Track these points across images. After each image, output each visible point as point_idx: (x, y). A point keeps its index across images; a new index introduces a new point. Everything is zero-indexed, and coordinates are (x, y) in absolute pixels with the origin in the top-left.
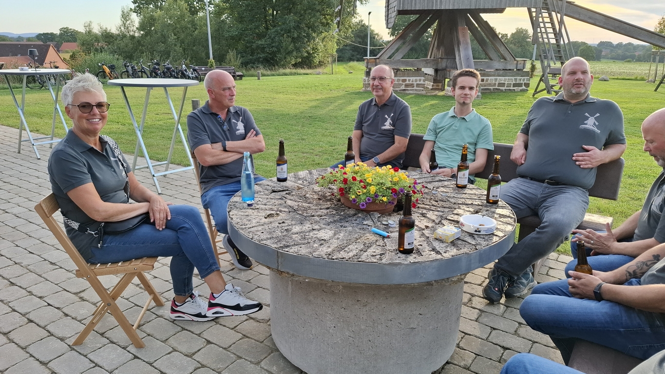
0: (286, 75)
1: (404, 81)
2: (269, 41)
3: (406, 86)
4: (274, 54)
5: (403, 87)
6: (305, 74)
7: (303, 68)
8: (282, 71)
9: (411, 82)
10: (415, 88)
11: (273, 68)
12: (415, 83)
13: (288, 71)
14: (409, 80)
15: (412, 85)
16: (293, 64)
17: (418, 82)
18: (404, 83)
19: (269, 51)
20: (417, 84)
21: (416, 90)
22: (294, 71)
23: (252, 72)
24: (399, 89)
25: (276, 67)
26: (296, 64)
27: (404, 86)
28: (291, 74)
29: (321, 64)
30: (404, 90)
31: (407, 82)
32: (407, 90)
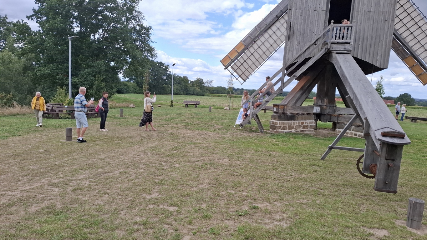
1: (302, 123)
3: (304, 127)
5: (302, 129)
9: (307, 125)
10: (309, 129)
12: (309, 125)
14: (306, 123)
15: (307, 127)
17: (311, 124)
18: (302, 125)
20: (311, 126)
21: (310, 131)
24: (300, 130)
27: (302, 127)
30: (303, 131)
31: (304, 124)
32: (305, 130)
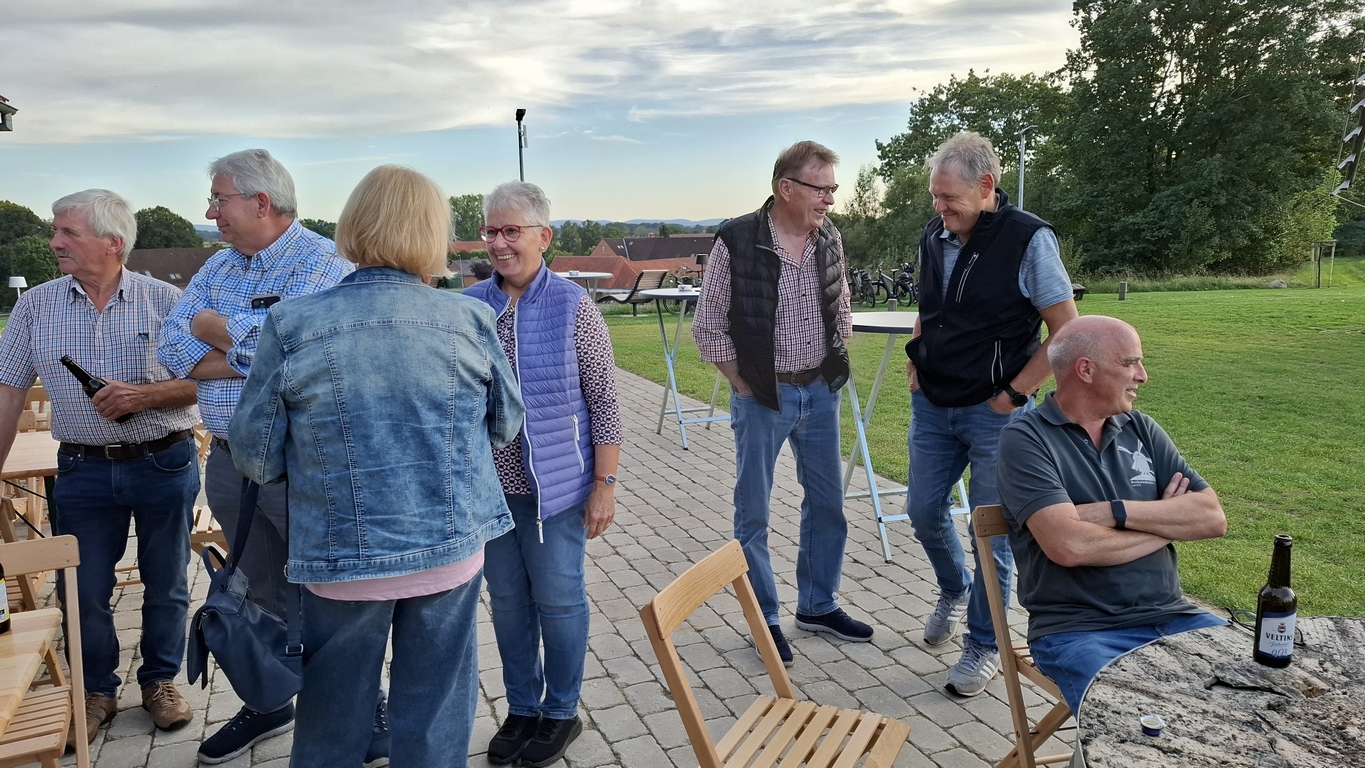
0: (1190, 290)
2: (1153, 216)
4: (1163, 242)
6: (1239, 287)
7: (1235, 272)
8: (1179, 279)
11: (1158, 275)
13: (1194, 279)
16: (1209, 265)
19: (1152, 236)
22: (1211, 279)
23: (1107, 282)
25: (1167, 272)
26: (1217, 264)
28: (1203, 287)
29: (1286, 264)
